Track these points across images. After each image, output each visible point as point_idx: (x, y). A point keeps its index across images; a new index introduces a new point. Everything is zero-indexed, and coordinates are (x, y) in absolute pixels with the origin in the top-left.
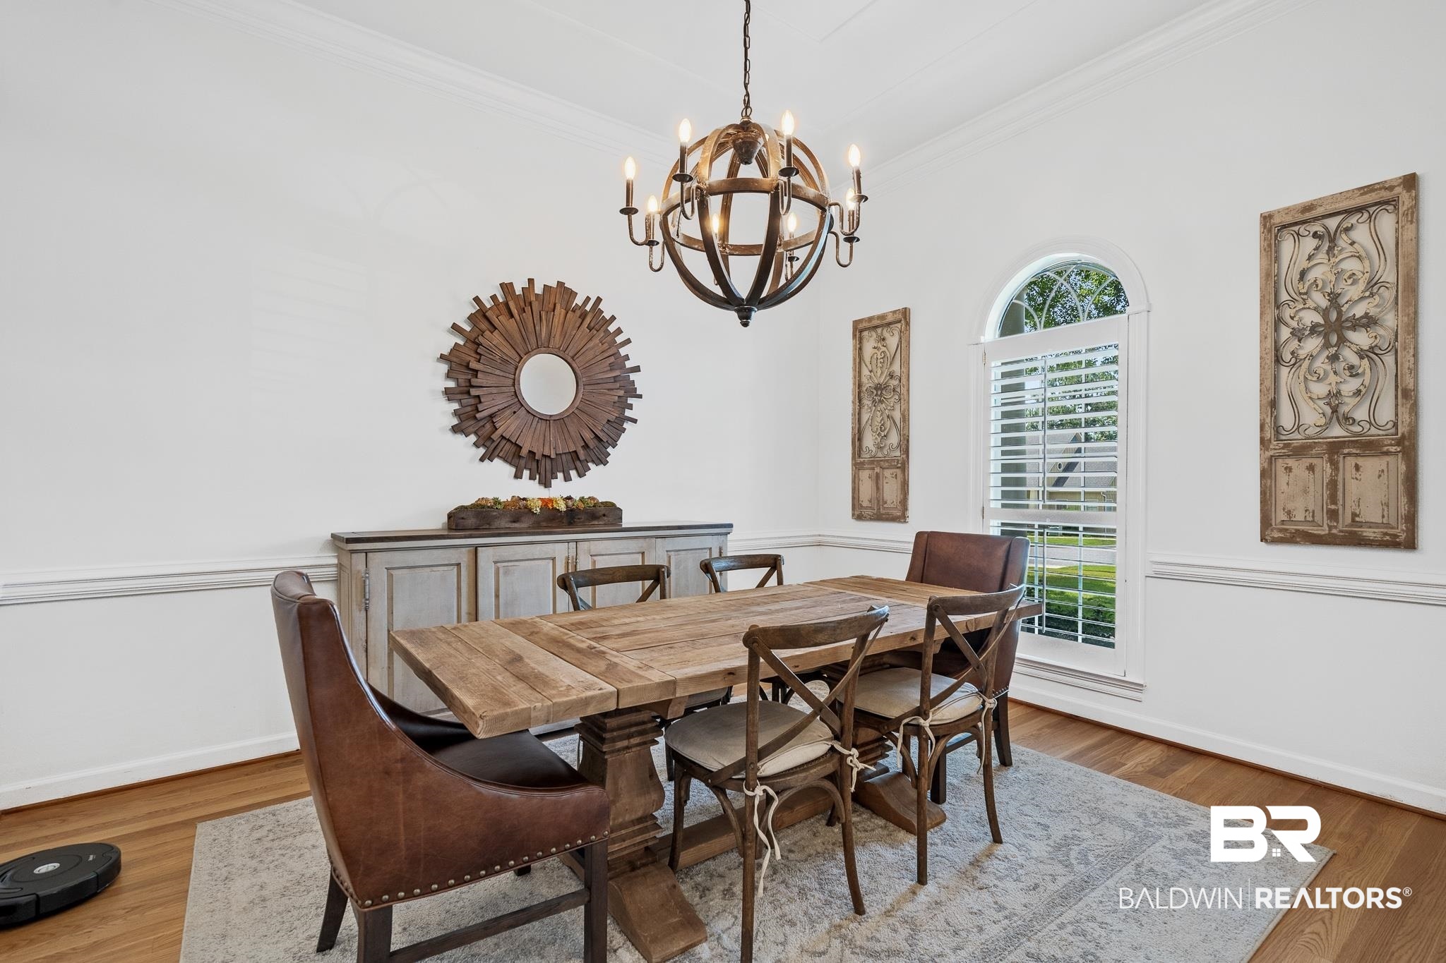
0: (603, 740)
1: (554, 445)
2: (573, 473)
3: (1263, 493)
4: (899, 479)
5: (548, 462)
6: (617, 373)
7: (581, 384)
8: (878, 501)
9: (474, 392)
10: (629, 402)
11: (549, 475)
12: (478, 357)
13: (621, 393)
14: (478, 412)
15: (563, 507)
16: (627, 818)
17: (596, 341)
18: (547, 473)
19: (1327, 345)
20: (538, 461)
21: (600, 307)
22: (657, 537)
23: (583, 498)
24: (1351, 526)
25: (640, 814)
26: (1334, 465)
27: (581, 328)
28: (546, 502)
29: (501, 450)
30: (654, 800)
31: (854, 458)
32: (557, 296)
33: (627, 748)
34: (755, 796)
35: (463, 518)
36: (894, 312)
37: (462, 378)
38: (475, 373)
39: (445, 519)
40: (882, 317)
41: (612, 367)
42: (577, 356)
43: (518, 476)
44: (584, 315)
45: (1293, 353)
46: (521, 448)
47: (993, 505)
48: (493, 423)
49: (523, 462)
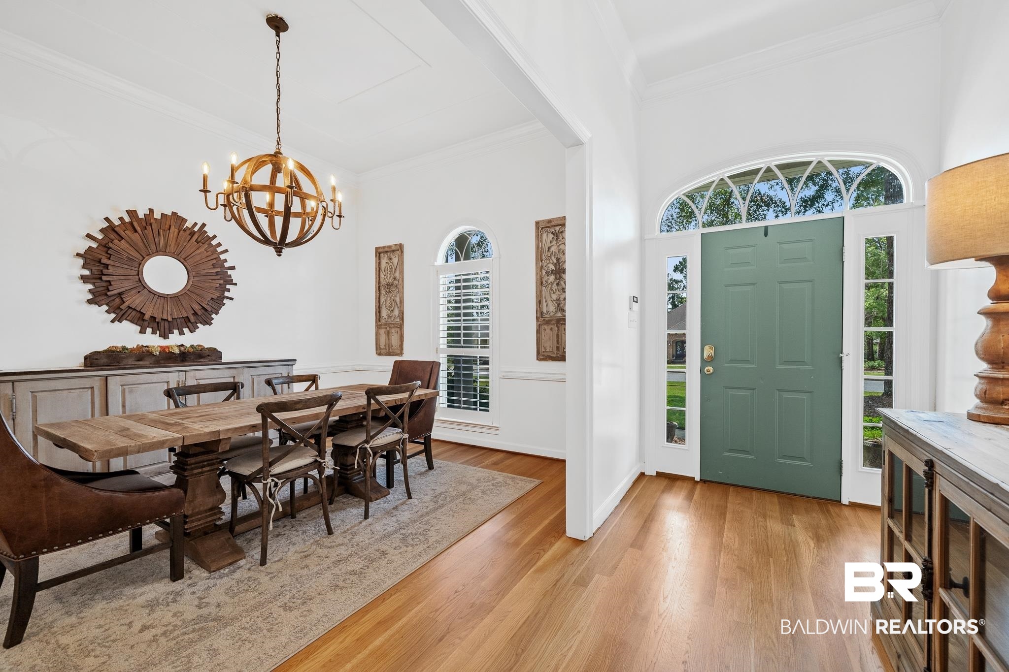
0: (185, 470)
1: (170, 312)
2: (186, 330)
3: (537, 340)
4: (399, 333)
5: (166, 324)
6: (218, 270)
7: (191, 275)
8: (389, 346)
9: (104, 278)
10: (227, 287)
11: (167, 331)
12: (109, 256)
13: (222, 282)
14: (109, 291)
15: (177, 351)
16: (202, 509)
17: (202, 249)
18: (166, 330)
19: (556, 279)
20: (158, 323)
21: (205, 229)
22: (244, 368)
23: (193, 345)
24: (563, 353)
25: (210, 506)
26: (558, 327)
27: (191, 241)
28: (163, 349)
29: (129, 316)
30: (219, 499)
31: (376, 322)
32: (172, 221)
33: (202, 473)
34: (268, 483)
35: (96, 359)
36: (396, 245)
37: (95, 270)
38: (106, 266)
39: (83, 361)
40: (390, 247)
41: (214, 266)
42: (188, 258)
43: (143, 331)
44: (192, 234)
45: (546, 281)
46: (144, 314)
47: (442, 346)
48: (122, 298)
49: (146, 323)
